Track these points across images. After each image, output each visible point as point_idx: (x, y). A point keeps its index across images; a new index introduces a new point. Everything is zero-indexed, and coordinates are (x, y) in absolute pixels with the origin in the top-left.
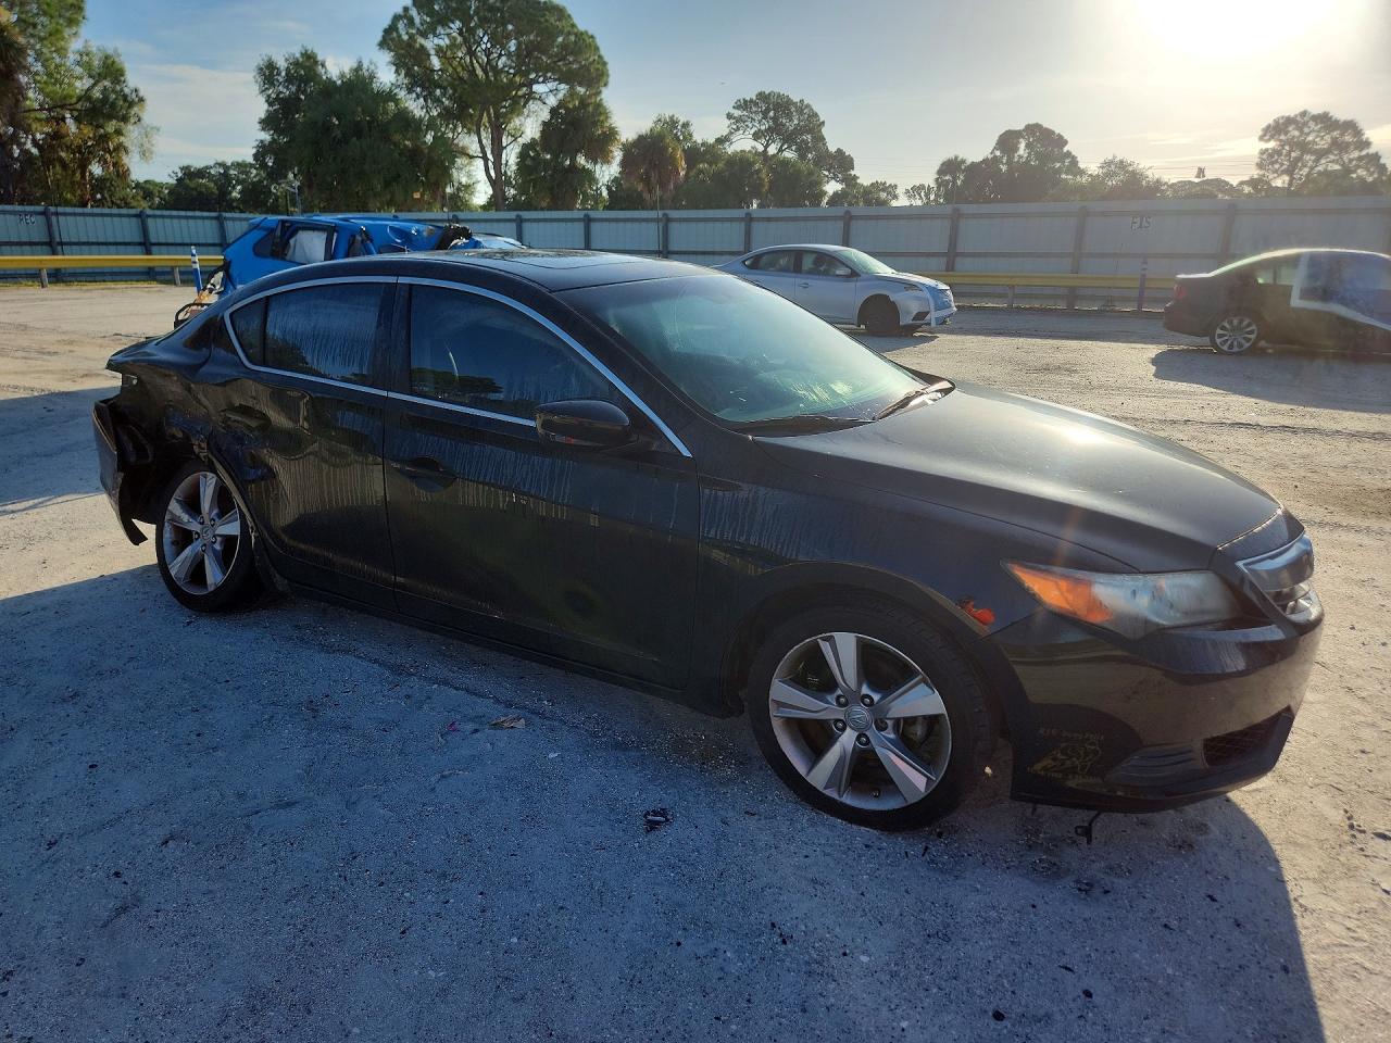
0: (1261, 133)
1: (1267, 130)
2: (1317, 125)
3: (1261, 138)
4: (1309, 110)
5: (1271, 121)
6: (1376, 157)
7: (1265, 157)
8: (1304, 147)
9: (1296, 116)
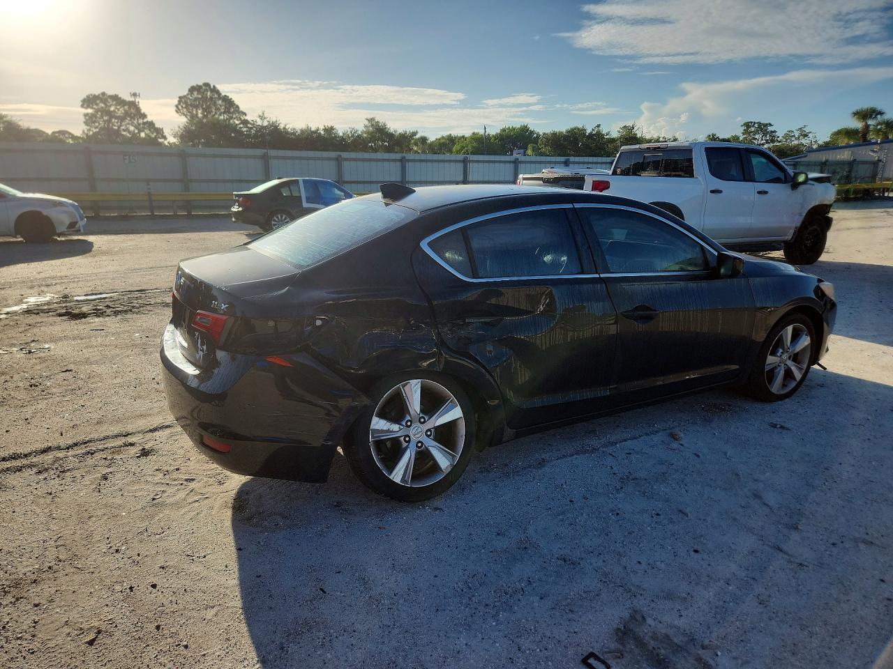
0: (81, 103)
1: (84, 101)
2: (113, 101)
3: (82, 106)
4: (106, 92)
5: (85, 97)
6: (151, 124)
7: (87, 118)
8: (111, 115)
9: (99, 95)
